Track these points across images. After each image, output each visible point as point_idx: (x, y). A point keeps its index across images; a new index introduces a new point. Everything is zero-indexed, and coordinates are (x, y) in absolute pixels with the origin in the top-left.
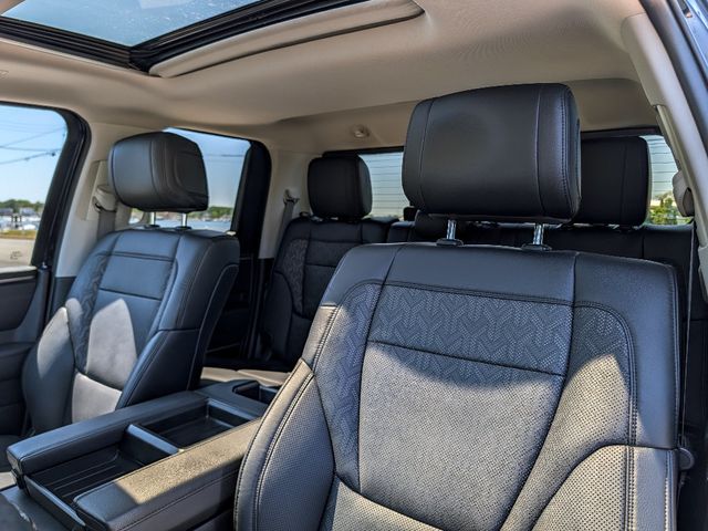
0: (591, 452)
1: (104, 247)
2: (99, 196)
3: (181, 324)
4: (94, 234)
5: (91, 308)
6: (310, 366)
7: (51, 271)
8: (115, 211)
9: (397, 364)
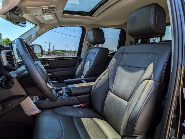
0: (143, 81)
1: (88, 52)
2: (88, 42)
3: (95, 65)
4: (87, 50)
5: (85, 63)
6: (108, 69)
7: (80, 57)
8: (91, 45)
9: (122, 69)
